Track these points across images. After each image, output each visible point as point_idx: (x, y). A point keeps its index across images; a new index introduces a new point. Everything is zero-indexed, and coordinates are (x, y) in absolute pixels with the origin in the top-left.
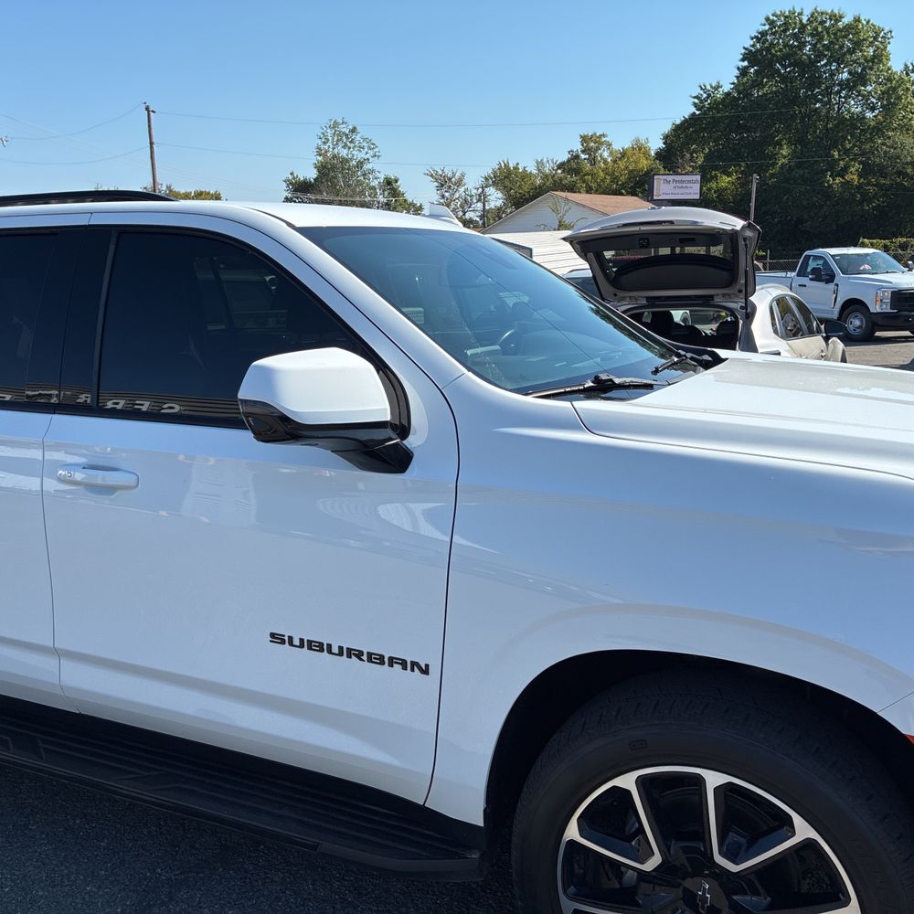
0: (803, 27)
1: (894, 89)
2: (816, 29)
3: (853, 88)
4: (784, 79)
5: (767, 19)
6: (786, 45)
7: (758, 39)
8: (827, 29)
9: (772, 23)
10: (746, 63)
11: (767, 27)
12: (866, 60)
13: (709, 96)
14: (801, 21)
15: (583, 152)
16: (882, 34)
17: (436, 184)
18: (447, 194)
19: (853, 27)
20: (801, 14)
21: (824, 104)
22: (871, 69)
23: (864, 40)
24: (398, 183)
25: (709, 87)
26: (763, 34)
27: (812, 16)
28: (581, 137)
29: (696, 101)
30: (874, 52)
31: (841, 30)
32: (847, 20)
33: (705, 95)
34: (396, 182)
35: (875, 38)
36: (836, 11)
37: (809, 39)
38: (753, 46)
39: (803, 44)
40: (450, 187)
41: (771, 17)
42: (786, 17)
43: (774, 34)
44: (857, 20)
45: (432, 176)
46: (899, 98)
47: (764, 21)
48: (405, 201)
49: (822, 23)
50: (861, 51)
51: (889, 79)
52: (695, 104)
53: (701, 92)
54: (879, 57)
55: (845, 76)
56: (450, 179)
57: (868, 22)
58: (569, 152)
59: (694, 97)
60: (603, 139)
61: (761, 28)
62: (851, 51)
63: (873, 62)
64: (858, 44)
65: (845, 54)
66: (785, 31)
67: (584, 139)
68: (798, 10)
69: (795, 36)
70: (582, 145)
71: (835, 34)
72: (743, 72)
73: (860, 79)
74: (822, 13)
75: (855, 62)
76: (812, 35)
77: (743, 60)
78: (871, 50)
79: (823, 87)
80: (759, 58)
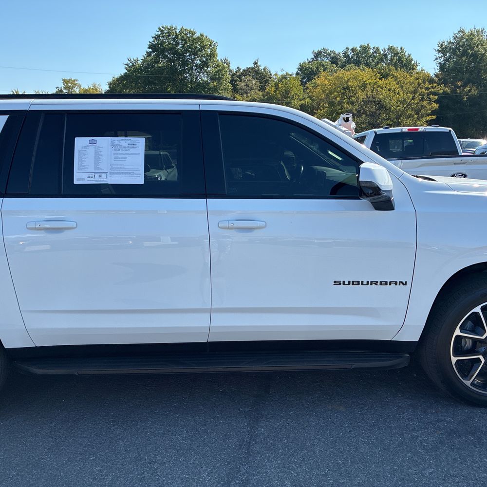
0: (177, 36)
1: (220, 70)
2: (183, 37)
3: (203, 68)
4: (170, 60)
5: (160, 29)
6: (169, 43)
7: (156, 39)
8: (189, 38)
9: (162, 31)
10: (151, 50)
11: (160, 33)
12: (207, 55)
13: (133, 65)
14: (176, 32)
15: (65, 88)
16: (213, 44)
19: (200, 39)
20: (175, 29)
21: (190, 75)
22: (210, 59)
23: (206, 45)
25: (132, 60)
26: (158, 36)
27: (181, 30)
28: (63, 80)
29: (127, 66)
30: (211, 52)
31: (195, 39)
32: (197, 35)
33: (131, 64)
35: (210, 45)
36: (192, 30)
37: (180, 41)
38: (154, 41)
39: (177, 44)
41: (161, 28)
42: (169, 29)
43: (163, 37)
44: (202, 35)
46: (223, 75)
47: (158, 30)
49: (186, 34)
50: (205, 50)
51: (218, 66)
52: (126, 68)
53: (129, 62)
54: (213, 55)
55: (198, 62)
57: (206, 37)
58: (56, 88)
59: (126, 65)
60: (76, 82)
61: (157, 33)
62: (201, 50)
63: (211, 57)
64: (203, 47)
65: (197, 51)
66: (169, 36)
67: (65, 81)
68: (174, 27)
69: (174, 40)
70: (64, 84)
71: (192, 41)
72: (149, 54)
73: (205, 64)
74: (186, 30)
75: (202, 56)
76: (181, 40)
77: (149, 48)
78: (209, 51)
79: (189, 66)
80: (157, 48)
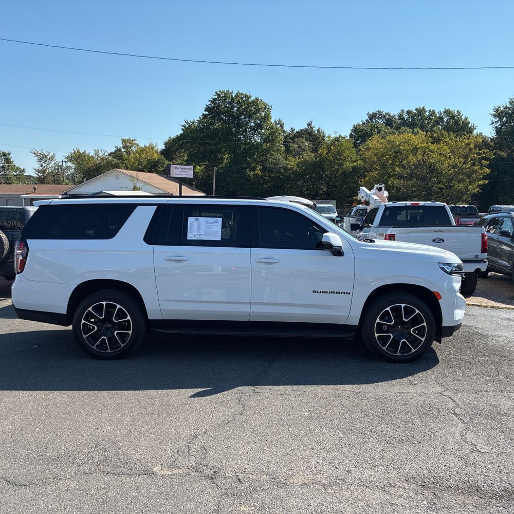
0: (233, 99)
1: (274, 132)
2: (239, 101)
3: (257, 130)
4: (225, 122)
5: (216, 93)
6: (225, 107)
7: (213, 102)
8: (244, 101)
9: (219, 95)
10: (207, 113)
11: (216, 97)
12: (262, 118)
13: (189, 126)
14: (232, 96)
15: (123, 148)
16: (268, 107)
17: (37, 158)
18: (44, 165)
19: (255, 102)
20: (232, 93)
21: (244, 137)
22: (264, 122)
23: (261, 109)
24: (10, 156)
25: (189, 122)
26: (215, 100)
27: (237, 94)
28: (122, 140)
29: (183, 128)
30: (265, 115)
31: (250, 103)
32: (252, 99)
33: (187, 126)
34: (9, 155)
35: (265, 108)
36: (248, 94)
37: (236, 105)
38: (210, 105)
39: (233, 107)
40: (46, 161)
41: (218, 92)
42: (225, 93)
43: (220, 100)
44: (257, 99)
45: (35, 153)
46: (277, 137)
47: (215, 94)
48: (15, 166)
49: (242, 98)
50: (259, 113)
51: (272, 128)
52: (183, 129)
53: (186, 124)
54: (267, 117)
55: (253, 124)
56: (46, 156)
57: (261, 101)
58: (115, 147)
59: (183, 126)
60: (134, 142)
61: (214, 97)
62: (255, 113)
63: (265, 120)
64: (258, 110)
65: (252, 114)
66: (225, 100)
67: (124, 141)
68: (231, 91)
69: (230, 103)
70: (123, 144)
71: (248, 104)
72: (205, 116)
73: (259, 126)
74: (242, 94)
75: (256, 118)
76: (238, 104)
77: (206, 111)
78: (263, 114)
79: (244, 128)
80: (213, 111)
